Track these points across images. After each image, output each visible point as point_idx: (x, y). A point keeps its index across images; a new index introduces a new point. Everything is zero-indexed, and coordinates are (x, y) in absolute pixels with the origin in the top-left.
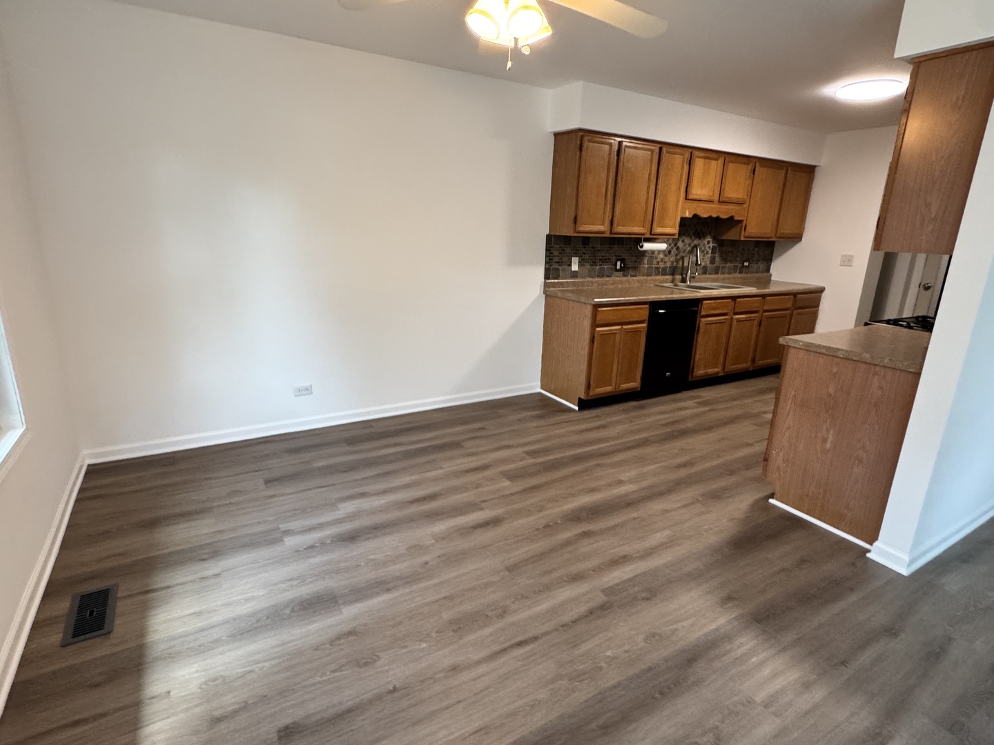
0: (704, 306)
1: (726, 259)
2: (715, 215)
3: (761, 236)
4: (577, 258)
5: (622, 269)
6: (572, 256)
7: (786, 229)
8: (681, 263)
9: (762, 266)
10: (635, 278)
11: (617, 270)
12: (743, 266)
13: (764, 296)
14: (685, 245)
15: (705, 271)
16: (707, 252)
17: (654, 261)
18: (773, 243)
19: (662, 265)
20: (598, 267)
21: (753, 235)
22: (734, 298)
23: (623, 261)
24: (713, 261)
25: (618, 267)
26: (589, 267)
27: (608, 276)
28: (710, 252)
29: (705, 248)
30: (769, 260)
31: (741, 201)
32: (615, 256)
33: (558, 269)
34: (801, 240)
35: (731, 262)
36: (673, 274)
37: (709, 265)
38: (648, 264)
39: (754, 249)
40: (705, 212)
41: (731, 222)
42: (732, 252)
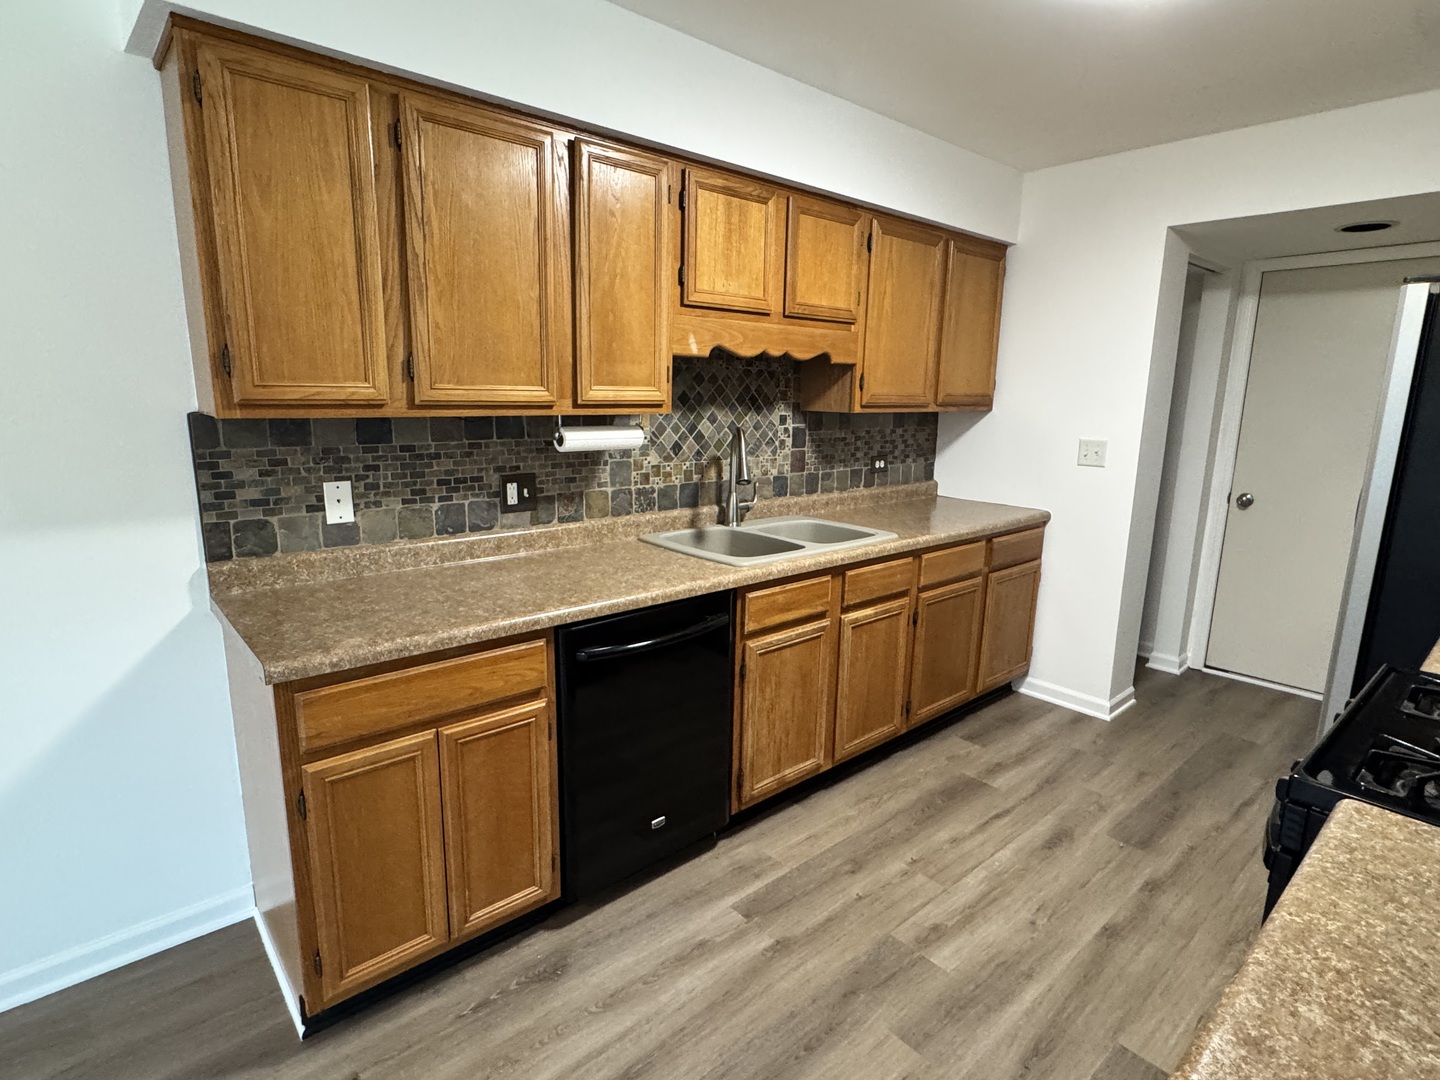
0: (750, 608)
1: (833, 457)
2: (776, 352)
3: (905, 401)
4: (346, 486)
5: (524, 504)
6: (322, 480)
7: (958, 384)
8: (713, 473)
9: (915, 466)
10: (572, 526)
11: (507, 509)
12: (873, 471)
13: (916, 553)
14: (719, 429)
15: (780, 487)
16: (782, 442)
17: (634, 473)
18: (935, 415)
19: (657, 483)
20: (435, 506)
21: (881, 402)
22: (838, 571)
23: (524, 481)
24: (798, 463)
25: (512, 498)
26: (400, 506)
27: (475, 529)
28: (789, 442)
29: (775, 434)
30: (928, 453)
31: (844, 316)
32: (498, 469)
33: (263, 525)
34: (990, 410)
35: (843, 462)
36: (693, 502)
37: (789, 475)
38: (613, 484)
39: (893, 432)
40: (746, 341)
41: (823, 370)
42: (844, 439)
